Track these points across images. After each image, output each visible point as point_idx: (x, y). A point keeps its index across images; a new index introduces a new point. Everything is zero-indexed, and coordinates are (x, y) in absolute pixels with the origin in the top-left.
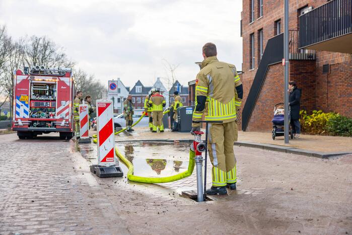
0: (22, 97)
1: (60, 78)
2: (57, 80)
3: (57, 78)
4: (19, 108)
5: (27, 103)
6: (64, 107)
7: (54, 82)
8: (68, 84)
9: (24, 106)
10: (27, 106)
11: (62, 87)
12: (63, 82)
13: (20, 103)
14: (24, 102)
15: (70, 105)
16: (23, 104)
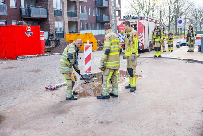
0: (121, 32)
1: (139, 21)
2: (138, 22)
3: (137, 21)
4: (120, 37)
5: (123, 34)
6: (141, 36)
7: (136, 23)
8: (143, 24)
9: (122, 36)
10: (124, 36)
11: (140, 26)
12: (140, 23)
13: (120, 35)
14: (122, 34)
15: (144, 35)
16: (122, 35)
